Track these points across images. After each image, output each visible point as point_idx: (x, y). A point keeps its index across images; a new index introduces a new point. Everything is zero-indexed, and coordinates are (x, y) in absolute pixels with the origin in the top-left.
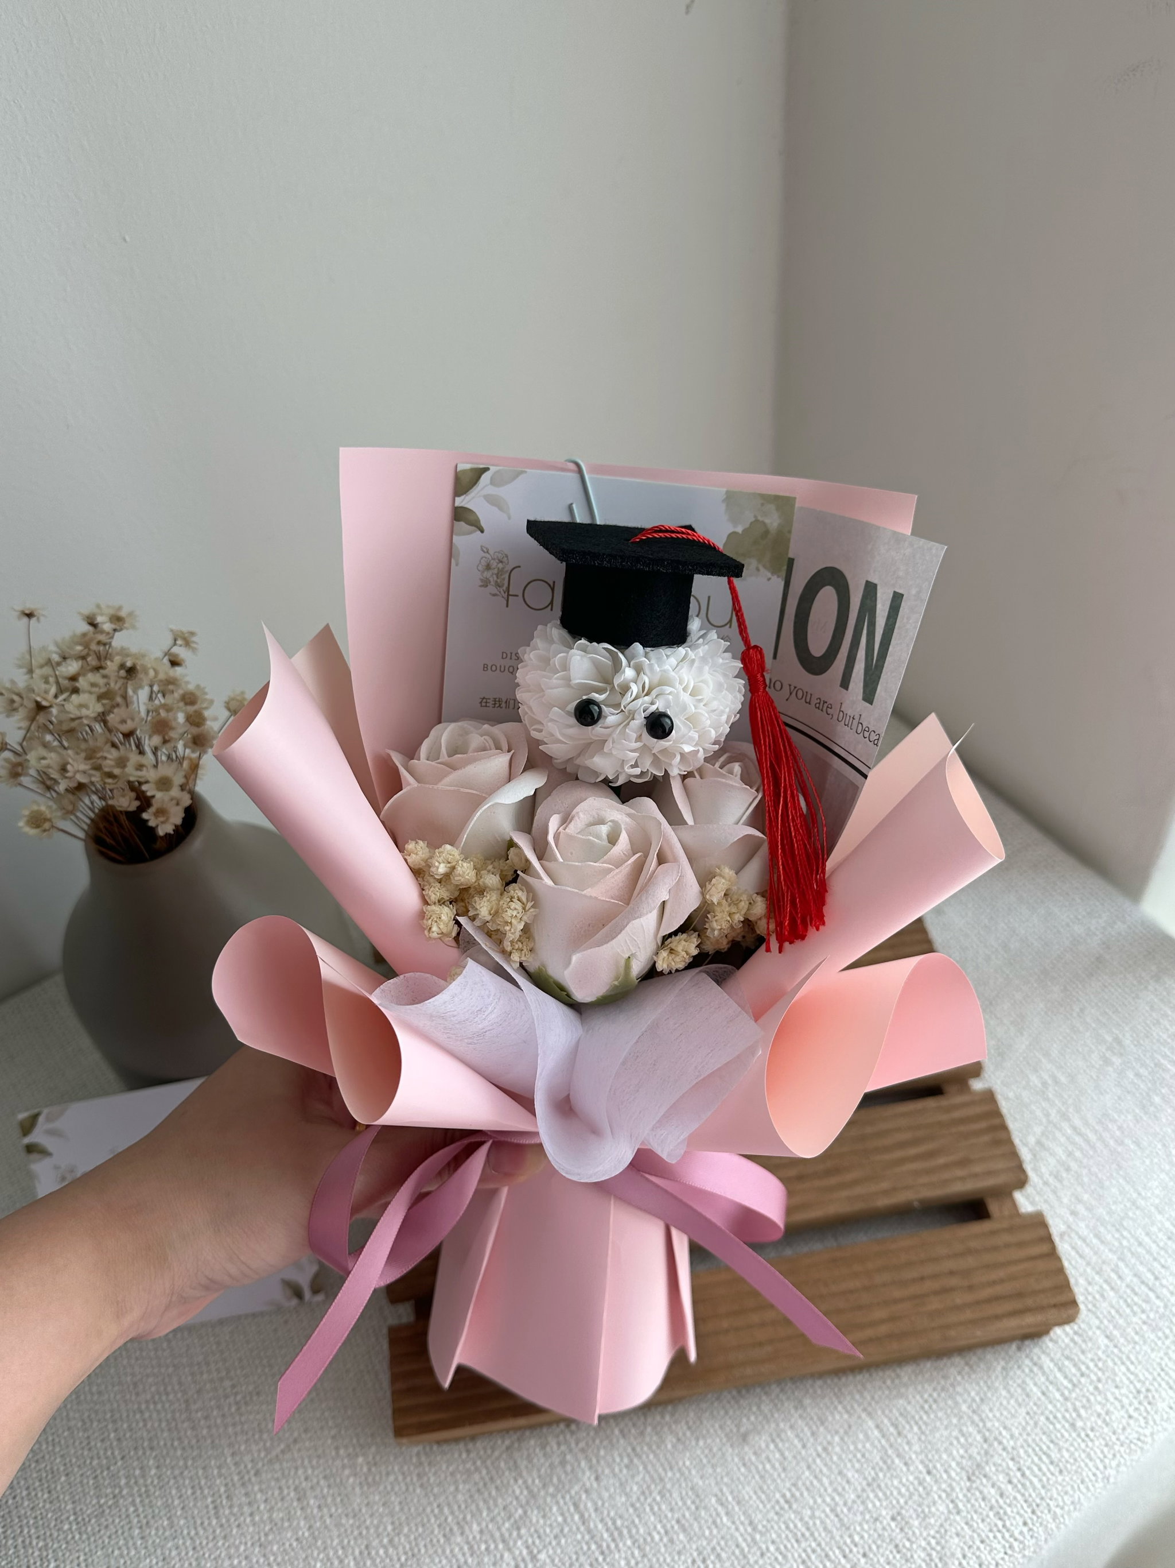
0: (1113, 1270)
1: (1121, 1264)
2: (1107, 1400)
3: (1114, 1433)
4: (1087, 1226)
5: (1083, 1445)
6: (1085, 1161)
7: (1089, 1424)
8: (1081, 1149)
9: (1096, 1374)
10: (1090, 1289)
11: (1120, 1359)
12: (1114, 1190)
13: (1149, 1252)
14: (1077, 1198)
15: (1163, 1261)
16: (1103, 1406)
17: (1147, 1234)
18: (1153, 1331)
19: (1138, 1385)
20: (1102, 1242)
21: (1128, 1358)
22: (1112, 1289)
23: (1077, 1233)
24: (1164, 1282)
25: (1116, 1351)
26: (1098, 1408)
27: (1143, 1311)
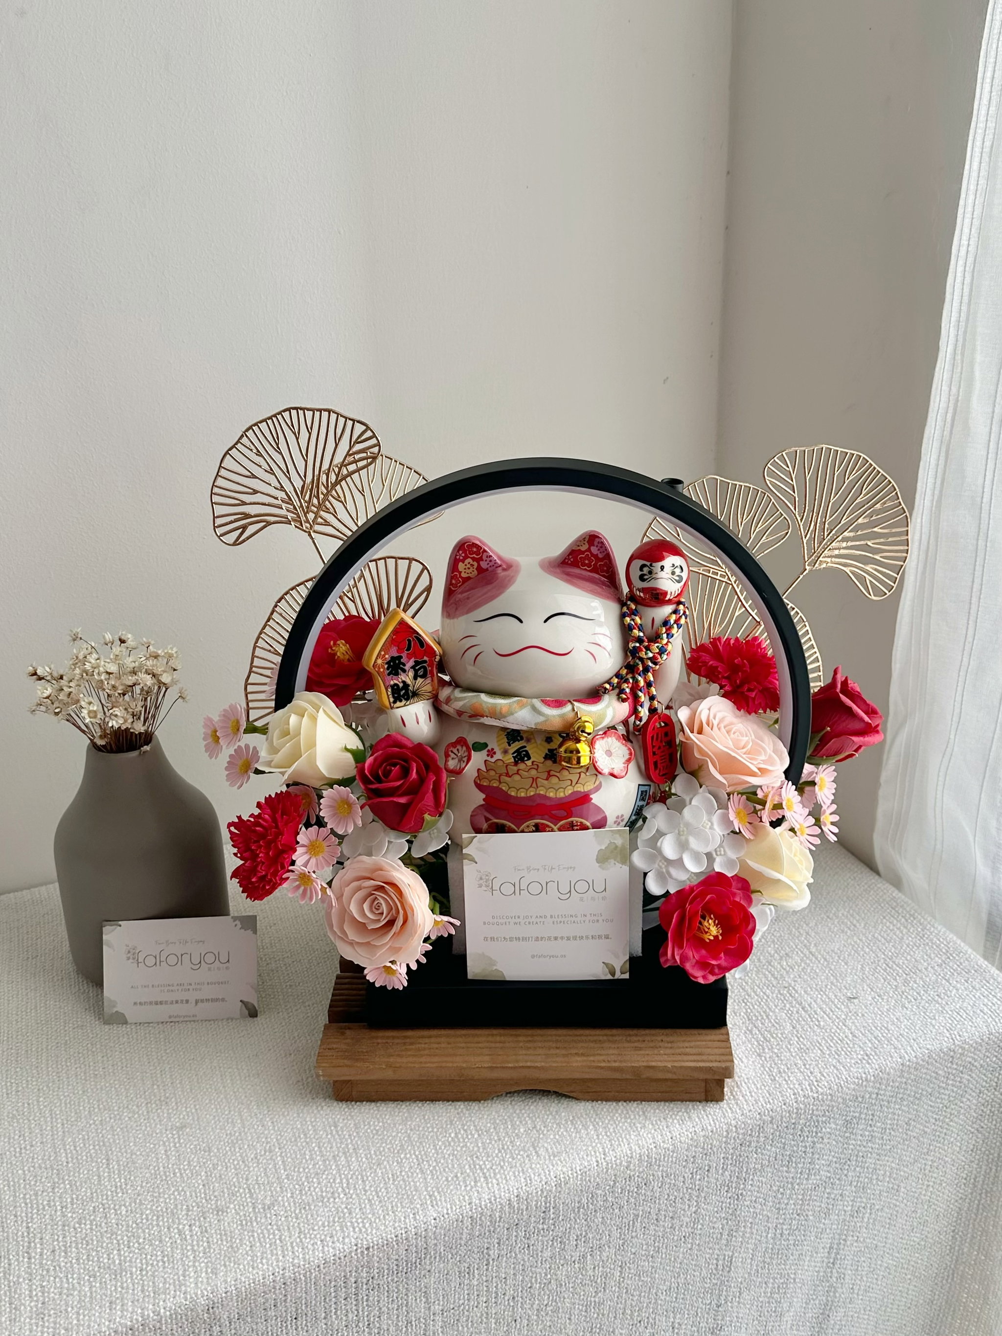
0: (809, 1005)
1: (813, 1003)
2: (782, 1048)
3: (781, 1060)
4: (801, 987)
5: (761, 1062)
6: (811, 965)
7: (768, 1056)
8: (811, 960)
9: (780, 1038)
10: (791, 1009)
11: (796, 1036)
12: (823, 977)
13: (832, 1002)
14: (800, 977)
15: (839, 1006)
16: (778, 1050)
17: (835, 996)
18: (821, 1029)
19: (802, 1046)
20: (808, 994)
21: (801, 1036)
22: (804, 1011)
23: (794, 989)
24: (836, 1013)
25: (795, 1033)
26: (776, 1051)
27: (818, 1021)
